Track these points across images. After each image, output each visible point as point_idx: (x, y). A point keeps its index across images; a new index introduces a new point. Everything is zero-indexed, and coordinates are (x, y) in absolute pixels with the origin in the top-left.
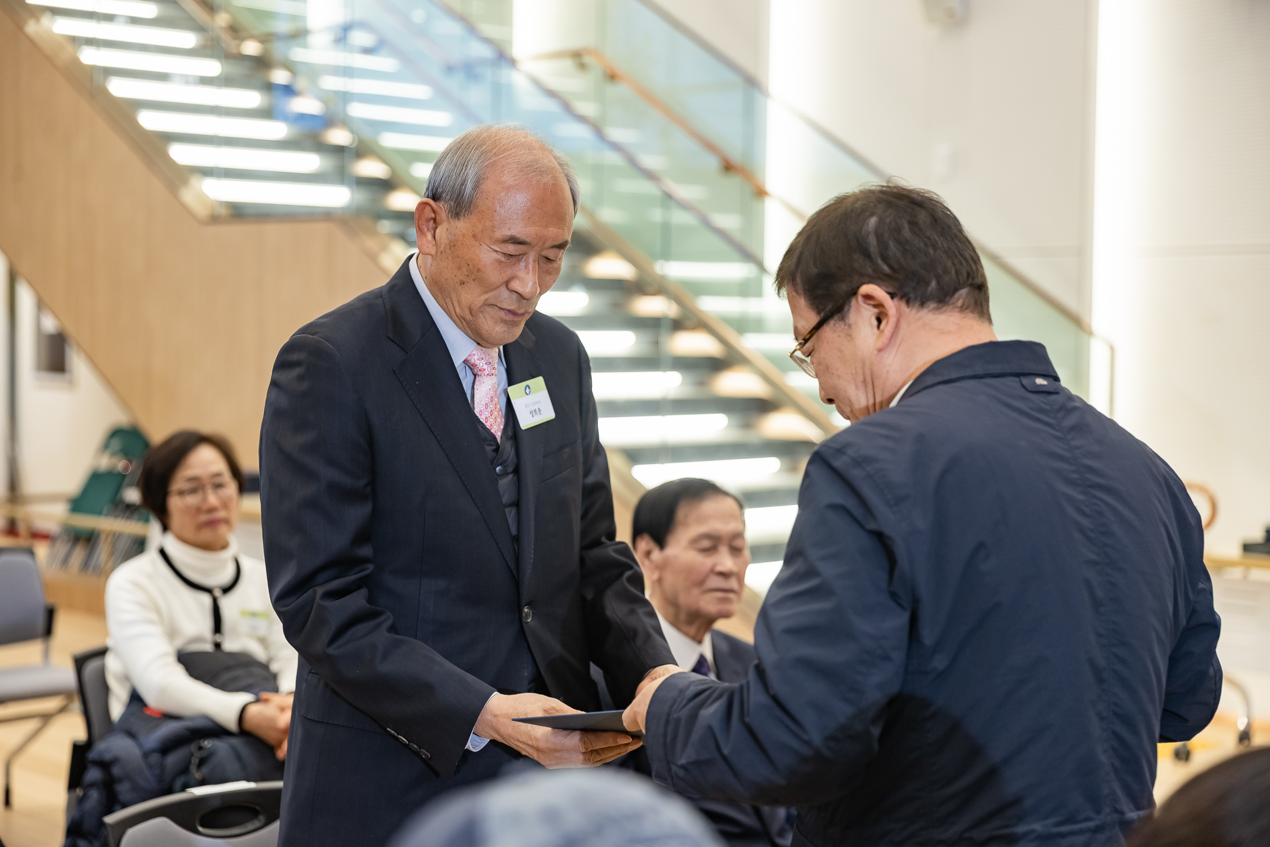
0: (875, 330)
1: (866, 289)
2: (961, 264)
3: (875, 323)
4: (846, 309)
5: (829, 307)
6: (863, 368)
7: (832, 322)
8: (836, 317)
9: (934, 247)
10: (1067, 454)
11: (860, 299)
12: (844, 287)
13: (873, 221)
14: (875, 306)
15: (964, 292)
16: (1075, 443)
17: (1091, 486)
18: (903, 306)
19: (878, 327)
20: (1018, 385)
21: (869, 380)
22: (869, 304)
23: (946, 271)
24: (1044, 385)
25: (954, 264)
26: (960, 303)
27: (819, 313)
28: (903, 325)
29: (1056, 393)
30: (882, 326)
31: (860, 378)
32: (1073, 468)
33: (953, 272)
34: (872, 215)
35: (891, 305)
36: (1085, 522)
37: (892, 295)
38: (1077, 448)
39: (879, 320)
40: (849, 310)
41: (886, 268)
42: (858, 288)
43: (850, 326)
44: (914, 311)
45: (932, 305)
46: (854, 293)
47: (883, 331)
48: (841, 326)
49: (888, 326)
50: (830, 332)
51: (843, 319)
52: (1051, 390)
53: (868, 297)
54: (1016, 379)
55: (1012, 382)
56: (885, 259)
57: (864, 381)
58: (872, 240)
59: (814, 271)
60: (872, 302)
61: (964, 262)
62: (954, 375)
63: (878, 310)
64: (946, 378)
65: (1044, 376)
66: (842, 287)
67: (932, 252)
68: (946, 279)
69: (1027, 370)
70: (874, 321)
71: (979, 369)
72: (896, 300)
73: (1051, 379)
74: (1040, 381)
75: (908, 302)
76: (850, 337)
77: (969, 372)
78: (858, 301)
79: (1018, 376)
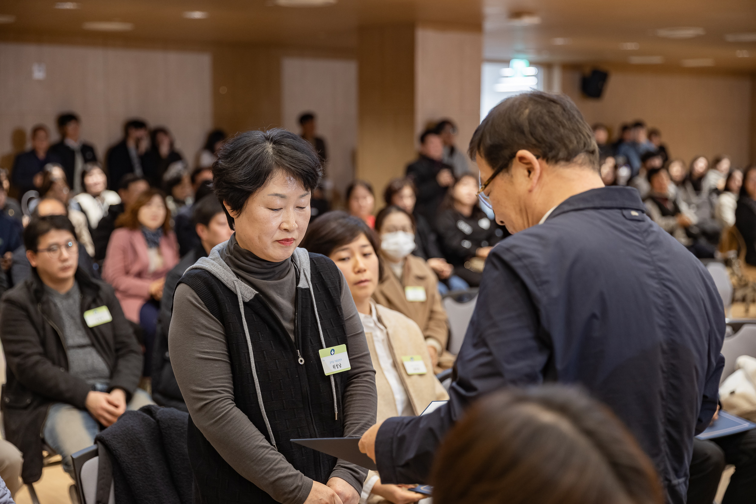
0: (527, 178)
1: (521, 153)
2: (580, 138)
4: (509, 166)
5: (499, 164)
6: (520, 202)
7: (501, 174)
9: (564, 126)
10: (649, 259)
11: (517, 159)
13: (527, 111)
14: (527, 164)
15: (582, 157)
16: (654, 252)
18: (544, 163)
19: (529, 176)
20: (620, 215)
21: (524, 209)
22: (523, 163)
23: (571, 142)
24: (635, 216)
25: (576, 138)
26: (580, 162)
27: (493, 168)
28: (545, 175)
29: (643, 221)
30: (531, 175)
31: (518, 208)
32: (653, 268)
33: (575, 142)
34: (526, 107)
35: (536, 163)
36: (659, 302)
37: (538, 157)
38: (655, 255)
39: (529, 172)
40: (511, 167)
41: (534, 141)
42: (516, 153)
43: (512, 176)
44: (551, 167)
45: (562, 163)
46: (513, 155)
47: (531, 179)
48: (507, 176)
49: (535, 176)
50: (499, 181)
51: (508, 171)
52: (640, 219)
53: (522, 159)
54: (619, 211)
55: (616, 213)
56: (532, 134)
57: (521, 210)
58: (526, 124)
59: (489, 142)
60: (525, 161)
61: (582, 137)
62: (581, 206)
63: (529, 166)
64: (576, 207)
65: (637, 210)
66: (506, 153)
67: (562, 130)
68: (571, 147)
69: (626, 206)
70: (526, 173)
71: (597, 203)
72: (540, 160)
73: (640, 212)
74: (634, 213)
75: (547, 161)
76: (512, 183)
77: (590, 205)
78: (516, 161)
79: (622, 209)
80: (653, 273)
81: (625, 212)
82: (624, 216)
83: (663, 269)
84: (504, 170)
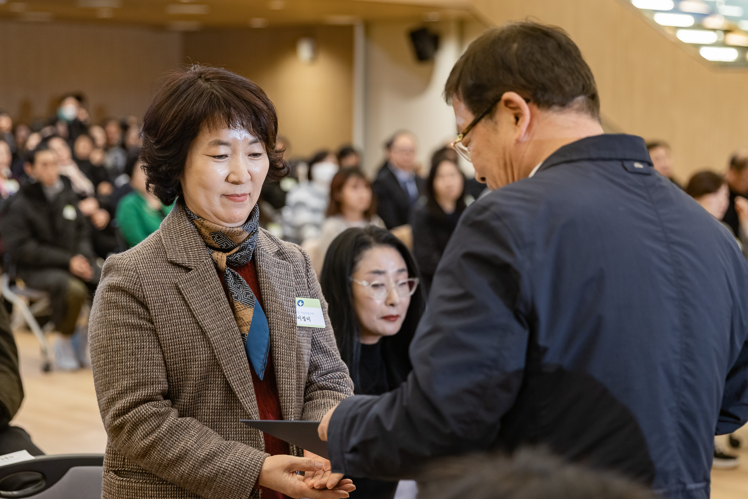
0: (514, 126)
1: (509, 95)
2: (578, 79)
3: (514, 121)
4: (493, 110)
6: (504, 154)
7: (483, 120)
9: (559, 66)
10: (655, 219)
11: (503, 103)
12: (492, 94)
13: (515, 46)
14: (514, 108)
15: (580, 99)
16: (662, 211)
17: (673, 243)
18: (535, 108)
19: (516, 123)
20: (620, 168)
21: (509, 163)
22: (509, 108)
24: (639, 169)
25: (573, 79)
26: (576, 107)
27: (474, 113)
28: (535, 124)
29: (648, 174)
30: (519, 123)
31: (502, 162)
32: (660, 229)
33: (572, 84)
34: (514, 41)
35: (526, 108)
36: (667, 268)
37: (527, 101)
38: (663, 215)
39: (517, 119)
40: (496, 112)
41: (523, 81)
42: (501, 95)
43: (496, 123)
44: (543, 113)
45: (556, 108)
46: (498, 99)
47: (519, 127)
48: (490, 123)
49: (523, 124)
50: (481, 127)
51: (491, 117)
52: (646, 172)
53: (508, 102)
54: (620, 163)
55: (617, 165)
56: (522, 74)
57: (505, 164)
58: (514, 61)
59: (470, 82)
60: (512, 105)
61: (581, 78)
62: (574, 157)
63: (517, 111)
64: (568, 159)
65: (641, 161)
66: (490, 95)
67: (557, 69)
68: (567, 89)
69: (628, 157)
70: (513, 119)
71: (593, 155)
72: (531, 103)
73: (646, 165)
74: (638, 165)
75: (539, 106)
76: (495, 130)
77: (585, 156)
78: (501, 104)
79: (622, 160)
80: (660, 235)
81: (627, 164)
82: (625, 169)
84: (486, 117)
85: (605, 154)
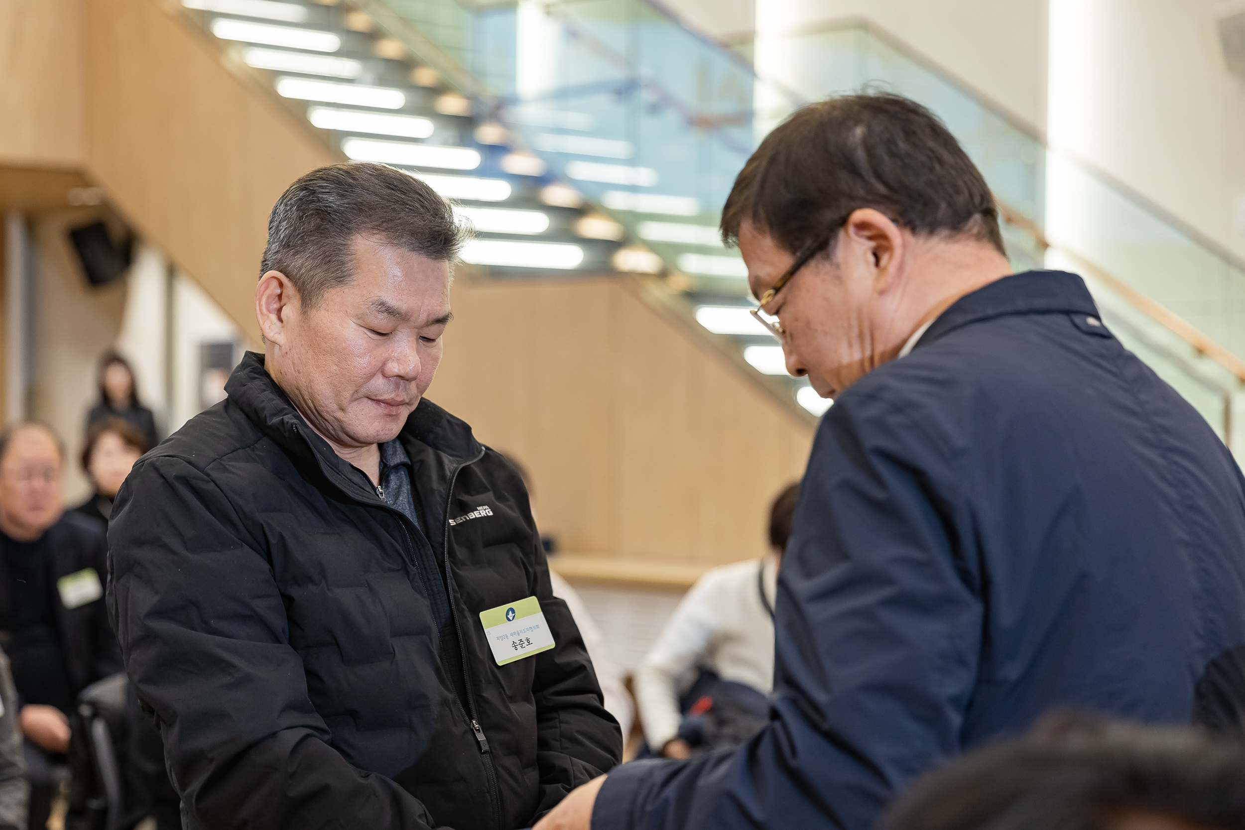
0: (873, 269)
1: (860, 215)
2: (972, 182)
3: (872, 259)
4: (832, 243)
5: (809, 242)
6: (859, 318)
7: (812, 264)
8: (818, 256)
9: (941, 162)
10: (1138, 409)
11: (851, 229)
12: (829, 215)
13: (859, 131)
14: (870, 238)
15: (976, 220)
16: (1144, 396)
17: (1169, 449)
18: (908, 235)
19: (877, 264)
20: (1069, 325)
21: (867, 333)
22: (861, 236)
23: (958, 191)
24: (1094, 327)
25: (965, 183)
26: (975, 230)
27: (794, 252)
28: (909, 262)
29: (1108, 337)
30: (884, 261)
31: (855, 332)
33: (966, 193)
34: (857, 123)
35: (894, 235)
36: (1170, 492)
37: (899, 223)
38: (1147, 402)
39: (878, 255)
40: (835, 246)
41: (883, 189)
42: (848, 215)
43: (838, 266)
44: (922, 241)
45: (944, 232)
46: (843, 222)
47: (882, 271)
48: (825, 266)
49: (890, 262)
50: (810, 276)
51: (828, 257)
52: (1104, 332)
53: (863, 226)
54: (1066, 318)
55: (1062, 322)
56: (879, 177)
57: (861, 336)
58: (861, 155)
59: (787, 198)
60: (868, 232)
61: (975, 181)
62: (989, 310)
63: (876, 243)
68: (959, 200)
69: (1075, 308)
70: (870, 257)
71: (1021, 305)
72: (899, 227)
74: (1092, 322)
75: (914, 230)
76: (839, 280)
77: (1009, 308)
78: (848, 231)
79: (1067, 313)
80: (1150, 436)
81: (1078, 319)
82: (1076, 326)
83: (1166, 430)
85: (1041, 303)
